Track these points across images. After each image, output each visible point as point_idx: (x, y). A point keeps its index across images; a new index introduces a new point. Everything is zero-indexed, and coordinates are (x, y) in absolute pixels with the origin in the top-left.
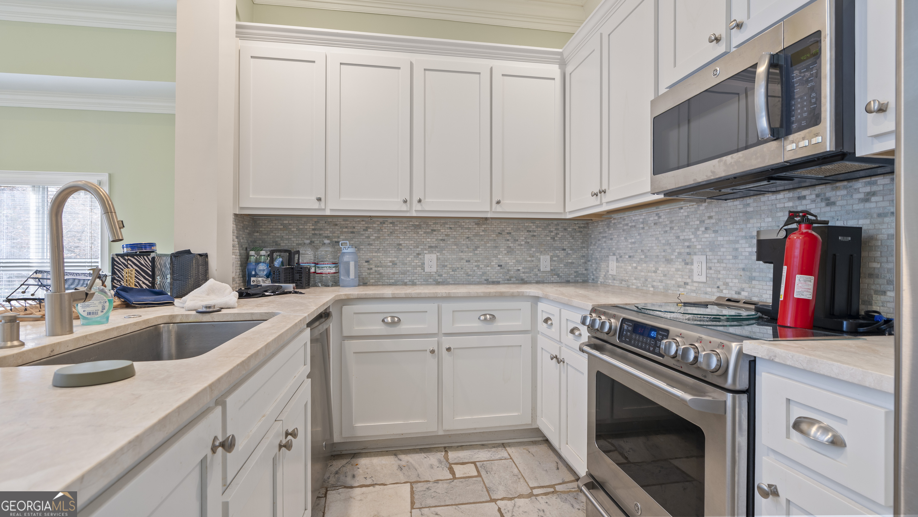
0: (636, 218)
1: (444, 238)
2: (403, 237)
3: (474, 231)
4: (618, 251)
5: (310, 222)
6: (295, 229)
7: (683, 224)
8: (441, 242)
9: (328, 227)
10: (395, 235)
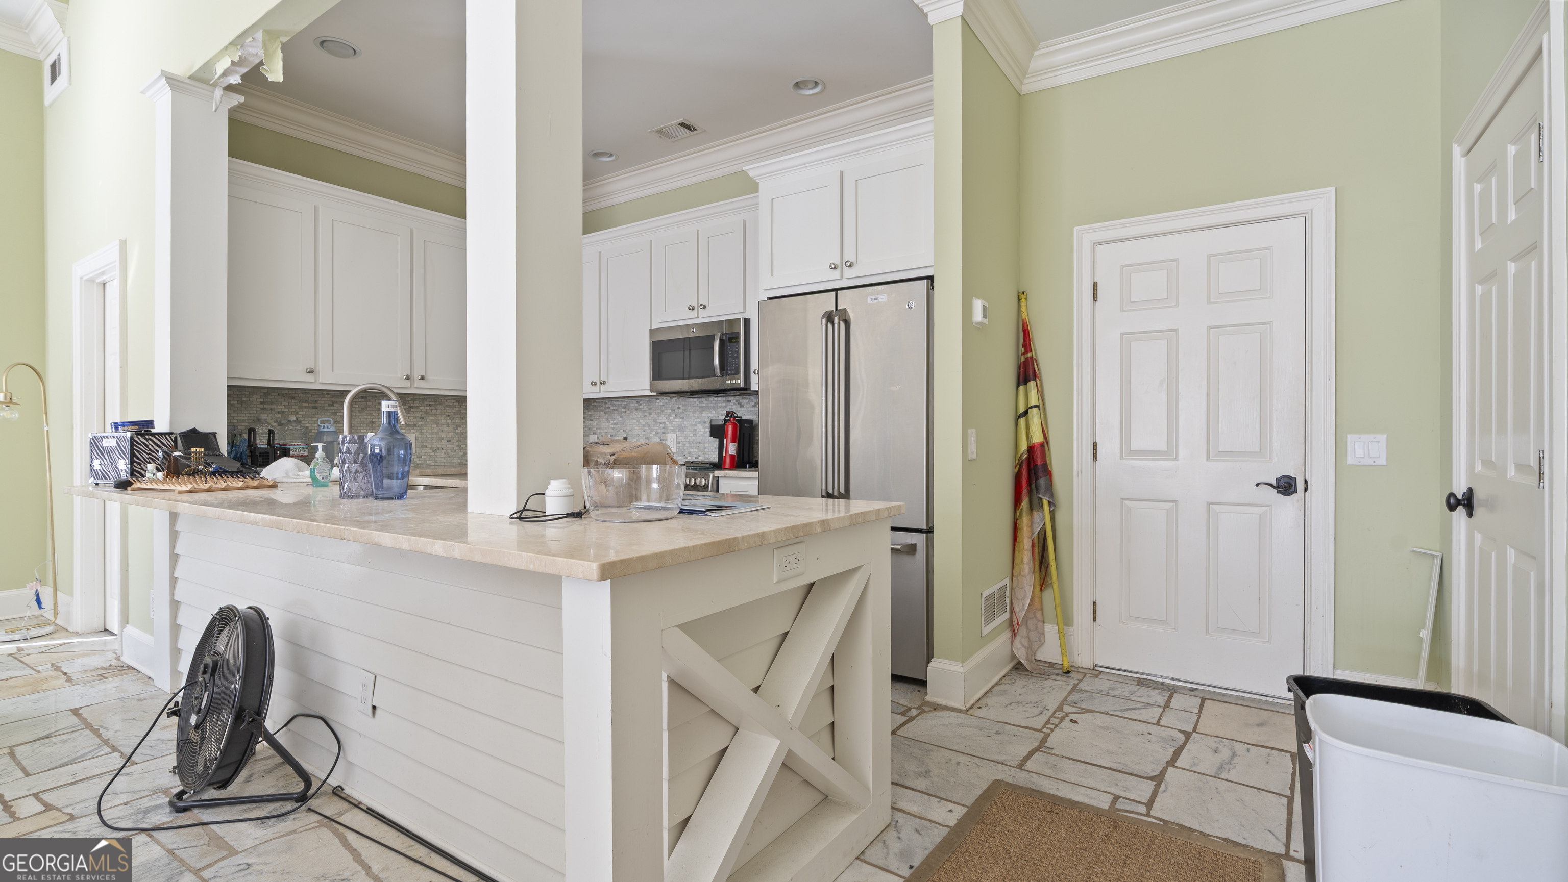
0: (619, 403)
1: (422, 416)
2: (377, 414)
3: (455, 409)
4: (598, 431)
5: (258, 393)
6: (236, 402)
7: (659, 411)
8: (420, 420)
9: (283, 400)
10: (367, 412)
